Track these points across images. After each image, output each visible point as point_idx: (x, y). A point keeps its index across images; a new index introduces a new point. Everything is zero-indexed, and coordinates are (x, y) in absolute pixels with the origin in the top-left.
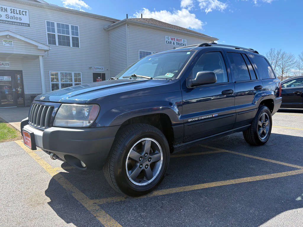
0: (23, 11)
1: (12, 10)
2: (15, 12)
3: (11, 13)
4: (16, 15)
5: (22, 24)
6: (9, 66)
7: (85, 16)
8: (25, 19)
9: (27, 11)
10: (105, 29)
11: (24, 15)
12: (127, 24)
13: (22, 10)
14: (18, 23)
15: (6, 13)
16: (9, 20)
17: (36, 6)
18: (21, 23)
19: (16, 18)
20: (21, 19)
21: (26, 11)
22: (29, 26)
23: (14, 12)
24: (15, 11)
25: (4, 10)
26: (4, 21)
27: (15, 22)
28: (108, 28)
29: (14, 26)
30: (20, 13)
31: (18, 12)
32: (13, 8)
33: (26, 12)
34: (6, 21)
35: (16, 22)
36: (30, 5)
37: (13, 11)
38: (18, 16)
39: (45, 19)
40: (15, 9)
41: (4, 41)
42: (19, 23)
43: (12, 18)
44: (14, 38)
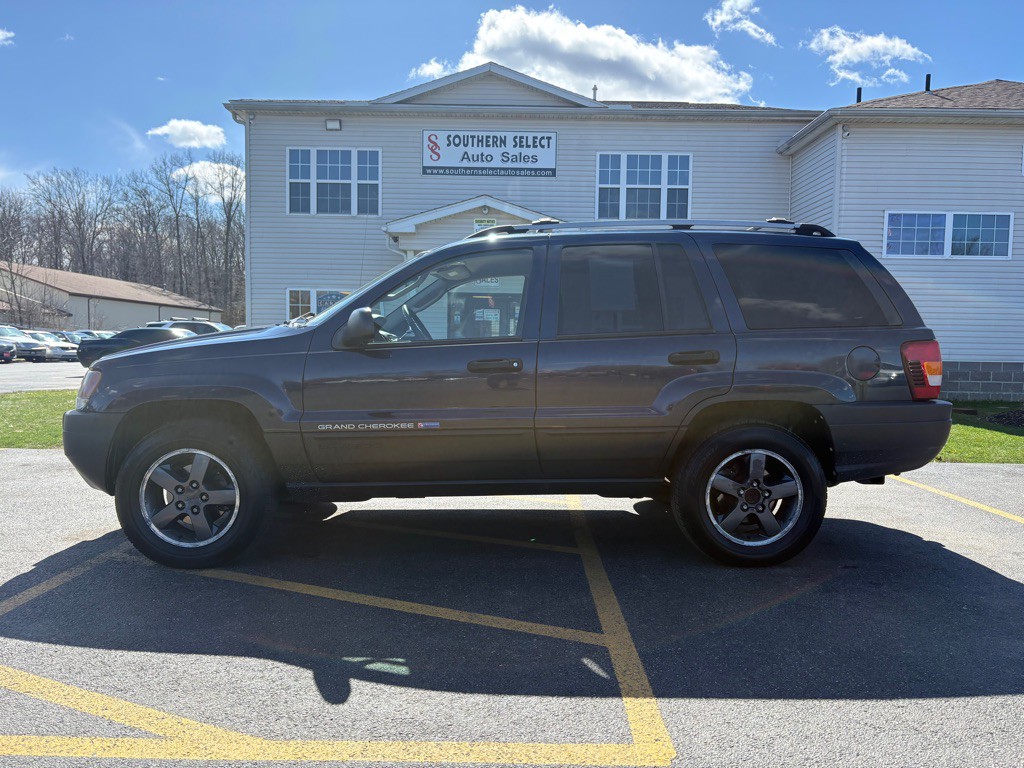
0: (543, 138)
1: (517, 140)
2: (524, 143)
3: (515, 146)
4: (525, 151)
5: (538, 172)
6: (497, 284)
7: (716, 121)
8: (546, 158)
9: (553, 135)
10: (781, 149)
11: (543, 147)
12: (840, 127)
13: (539, 136)
14: (528, 169)
15: (503, 149)
16: (509, 165)
17: (575, 118)
18: (536, 170)
19: (525, 159)
20: (535, 159)
21: (549, 135)
22: (554, 175)
23: (521, 142)
24: (524, 141)
25: (498, 143)
26: (496, 169)
27: (521, 169)
28: (786, 146)
29: (517, 181)
30: (534, 142)
31: (530, 142)
32: (519, 135)
33: (549, 138)
34: (501, 169)
35: (523, 169)
36: (561, 118)
37: (519, 142)
38: (530, 152)
39: (597, 151)
40: (525, 135)
41: (477, 222)
42: (531, 170)
43: (515, 159)
44: (499, 212)
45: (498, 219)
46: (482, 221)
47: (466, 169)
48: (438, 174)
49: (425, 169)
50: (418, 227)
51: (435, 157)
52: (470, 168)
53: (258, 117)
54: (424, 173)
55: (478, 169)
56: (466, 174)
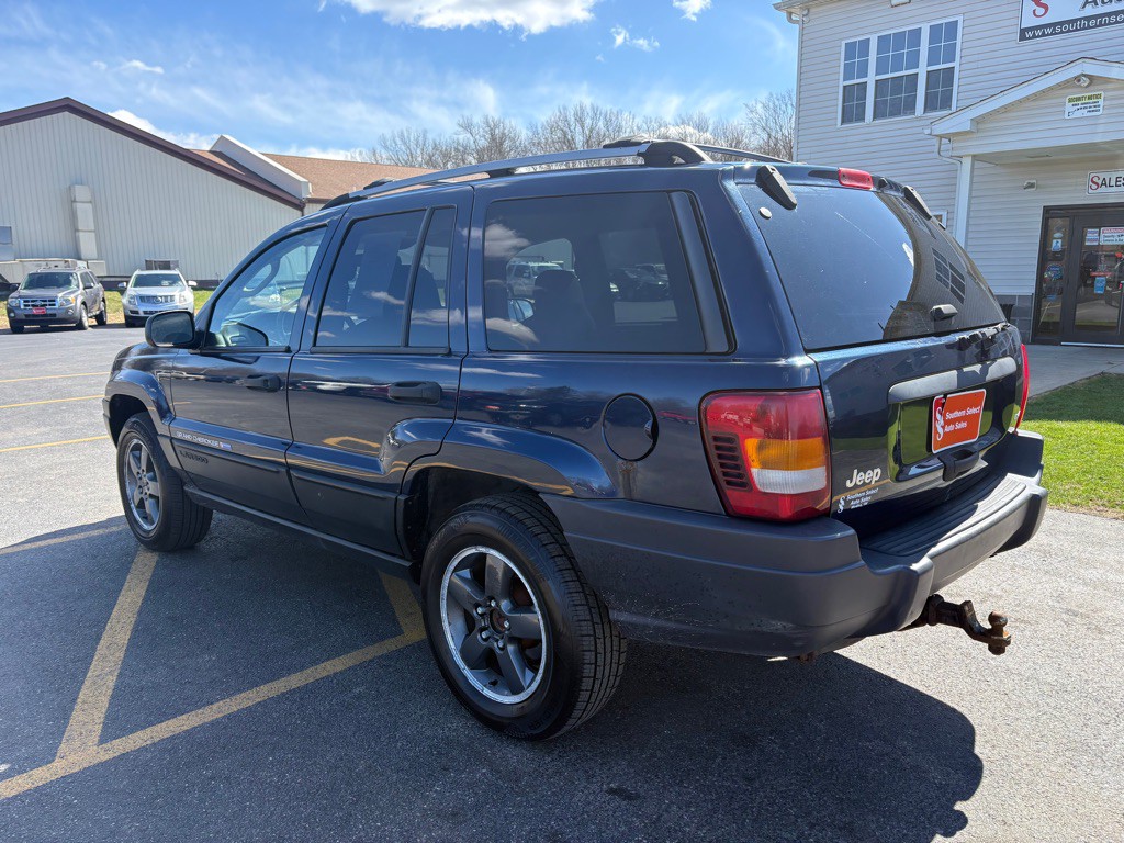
41: (1070, 100)
44: (1107, 80)
45: (1105, 91)
46: (1079, 99)
47: (1088, 19)
48: (1044, 35)
49: (1023, 32)
50: (977, 121)
51: (1040, 11)
52: (1095, 17)
53: (812, 10)
54: (1022, 37)
55: (1109, 14)
56: (1089, 27)
